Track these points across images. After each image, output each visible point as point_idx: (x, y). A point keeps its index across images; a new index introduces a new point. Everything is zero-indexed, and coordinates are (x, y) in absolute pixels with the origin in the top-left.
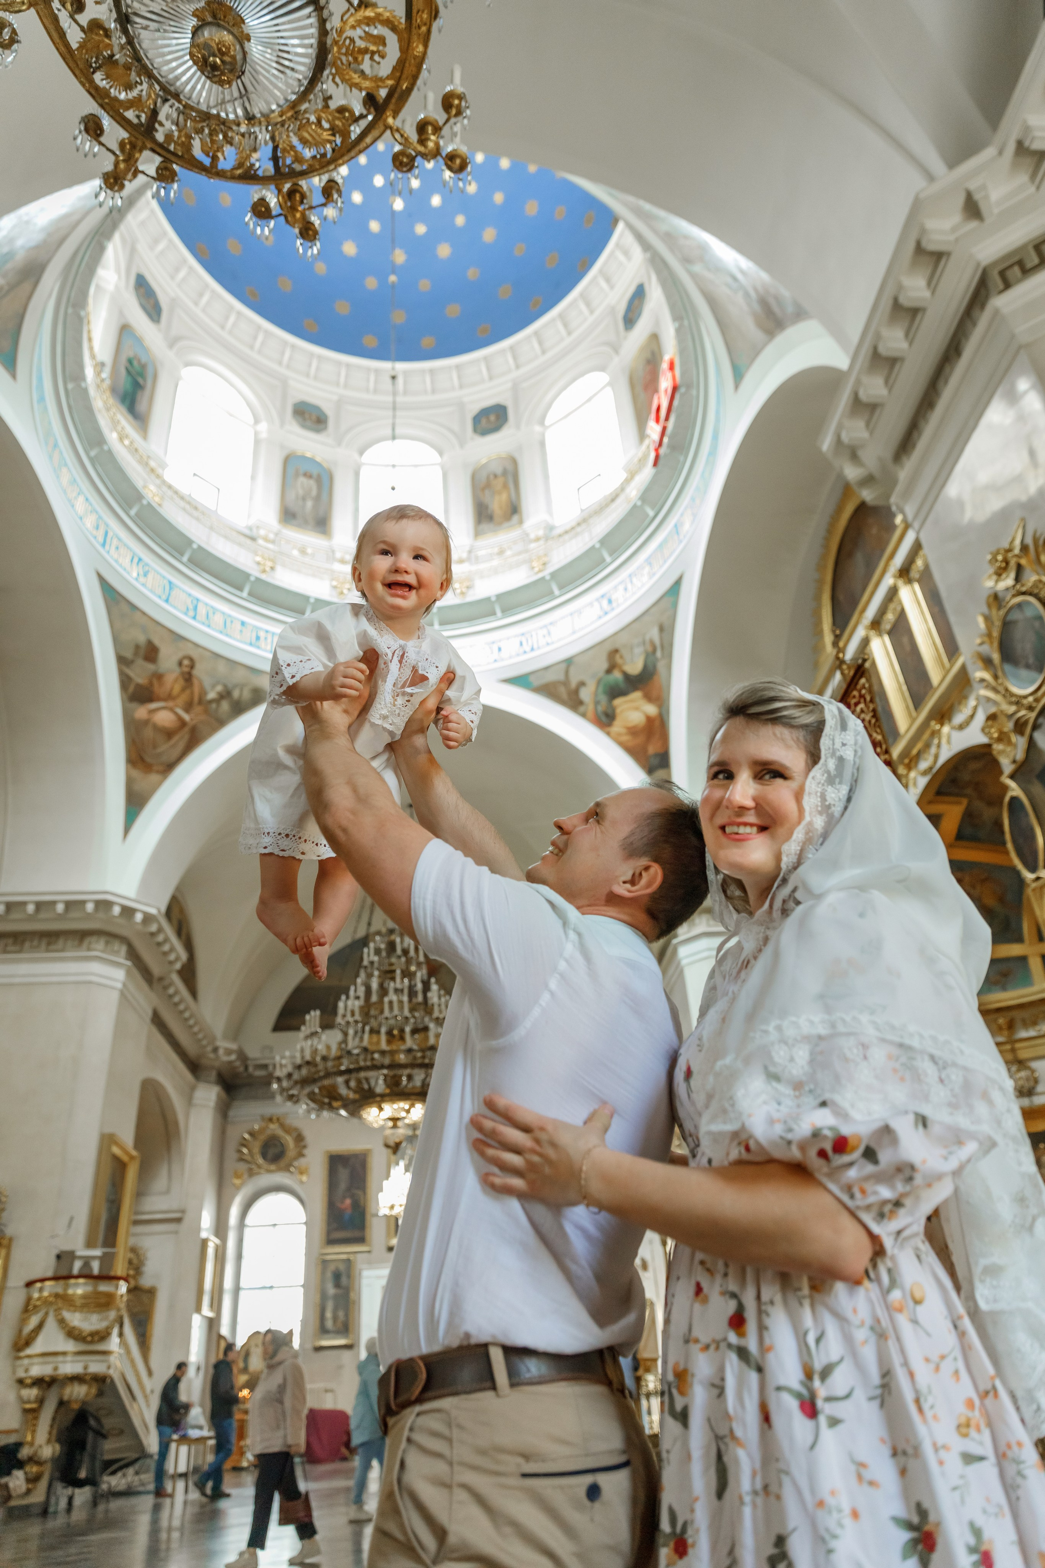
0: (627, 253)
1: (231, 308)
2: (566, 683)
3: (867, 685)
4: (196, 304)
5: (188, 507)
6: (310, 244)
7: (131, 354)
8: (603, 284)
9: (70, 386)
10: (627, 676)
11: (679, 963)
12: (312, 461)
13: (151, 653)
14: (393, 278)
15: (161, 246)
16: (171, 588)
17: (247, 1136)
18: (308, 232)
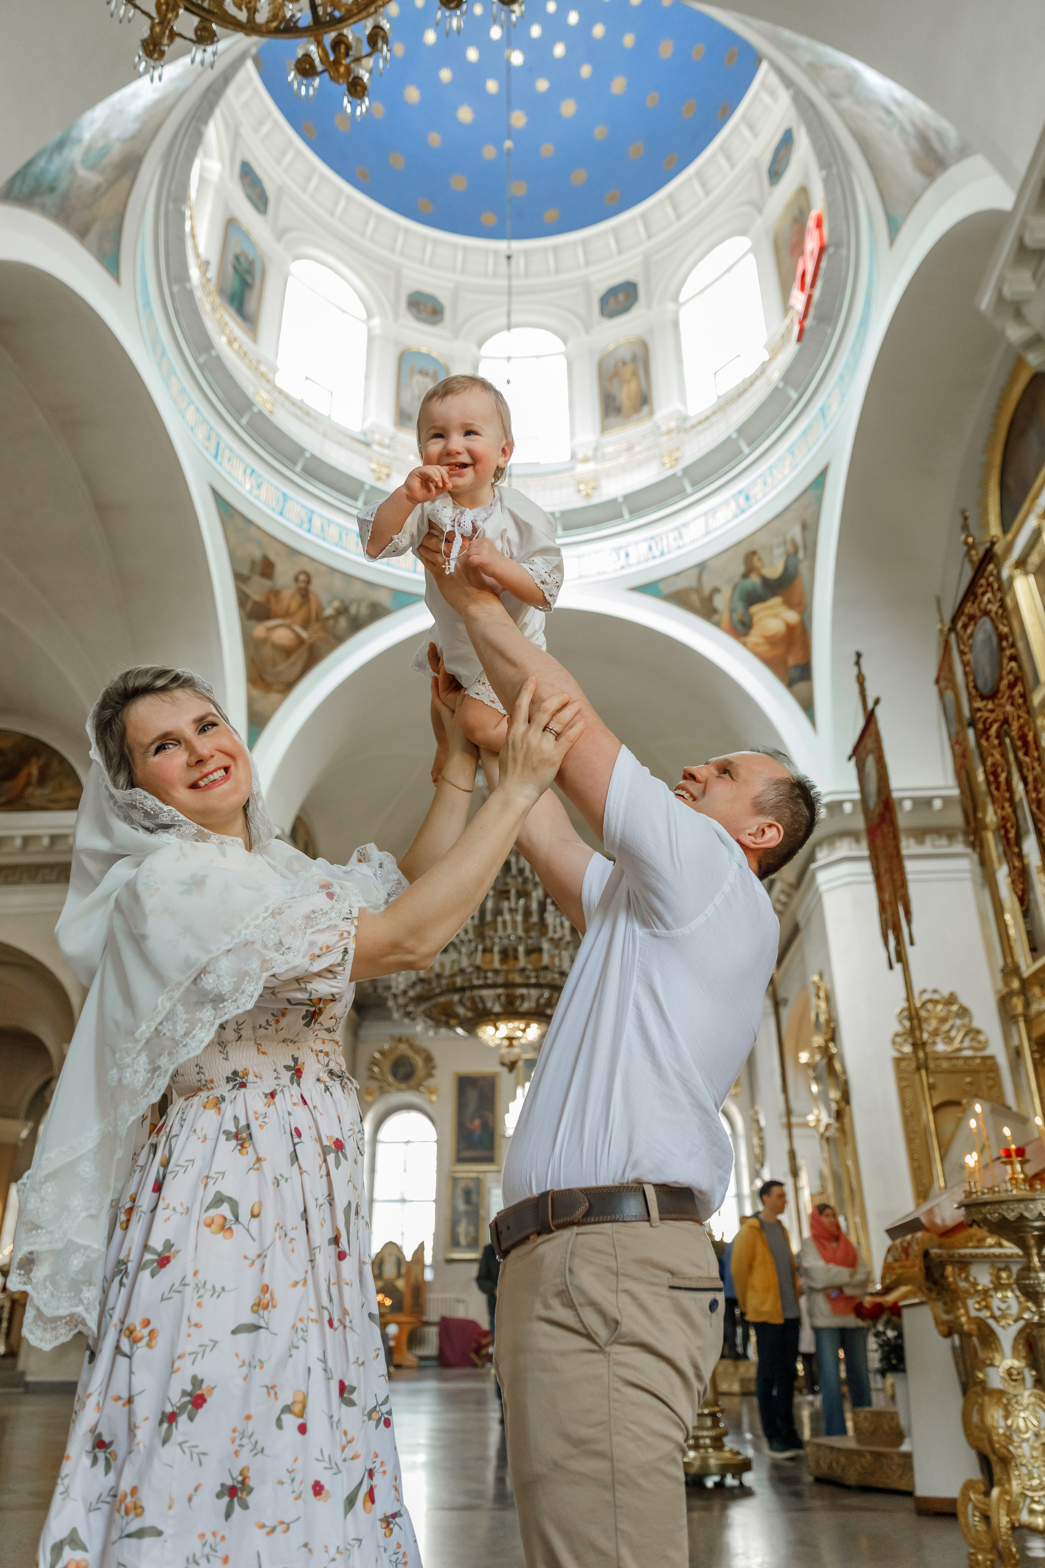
0: (772, 94)
1: (340, 192)
2: (698, 590)
3: (995, 572)
4: (304, 190)
5: (299, 413)
6: (359, 102)
7: (238, 250)
8: (746, 132)
9: (176, 288)
10: (765, 581)
11: (817, 890)
12: (428, 356)
13: (267, 568)
14: (508, 144)
15: (266, 128)
16: (285, 500)
17: (377, 1055)
18: (356, 89)
